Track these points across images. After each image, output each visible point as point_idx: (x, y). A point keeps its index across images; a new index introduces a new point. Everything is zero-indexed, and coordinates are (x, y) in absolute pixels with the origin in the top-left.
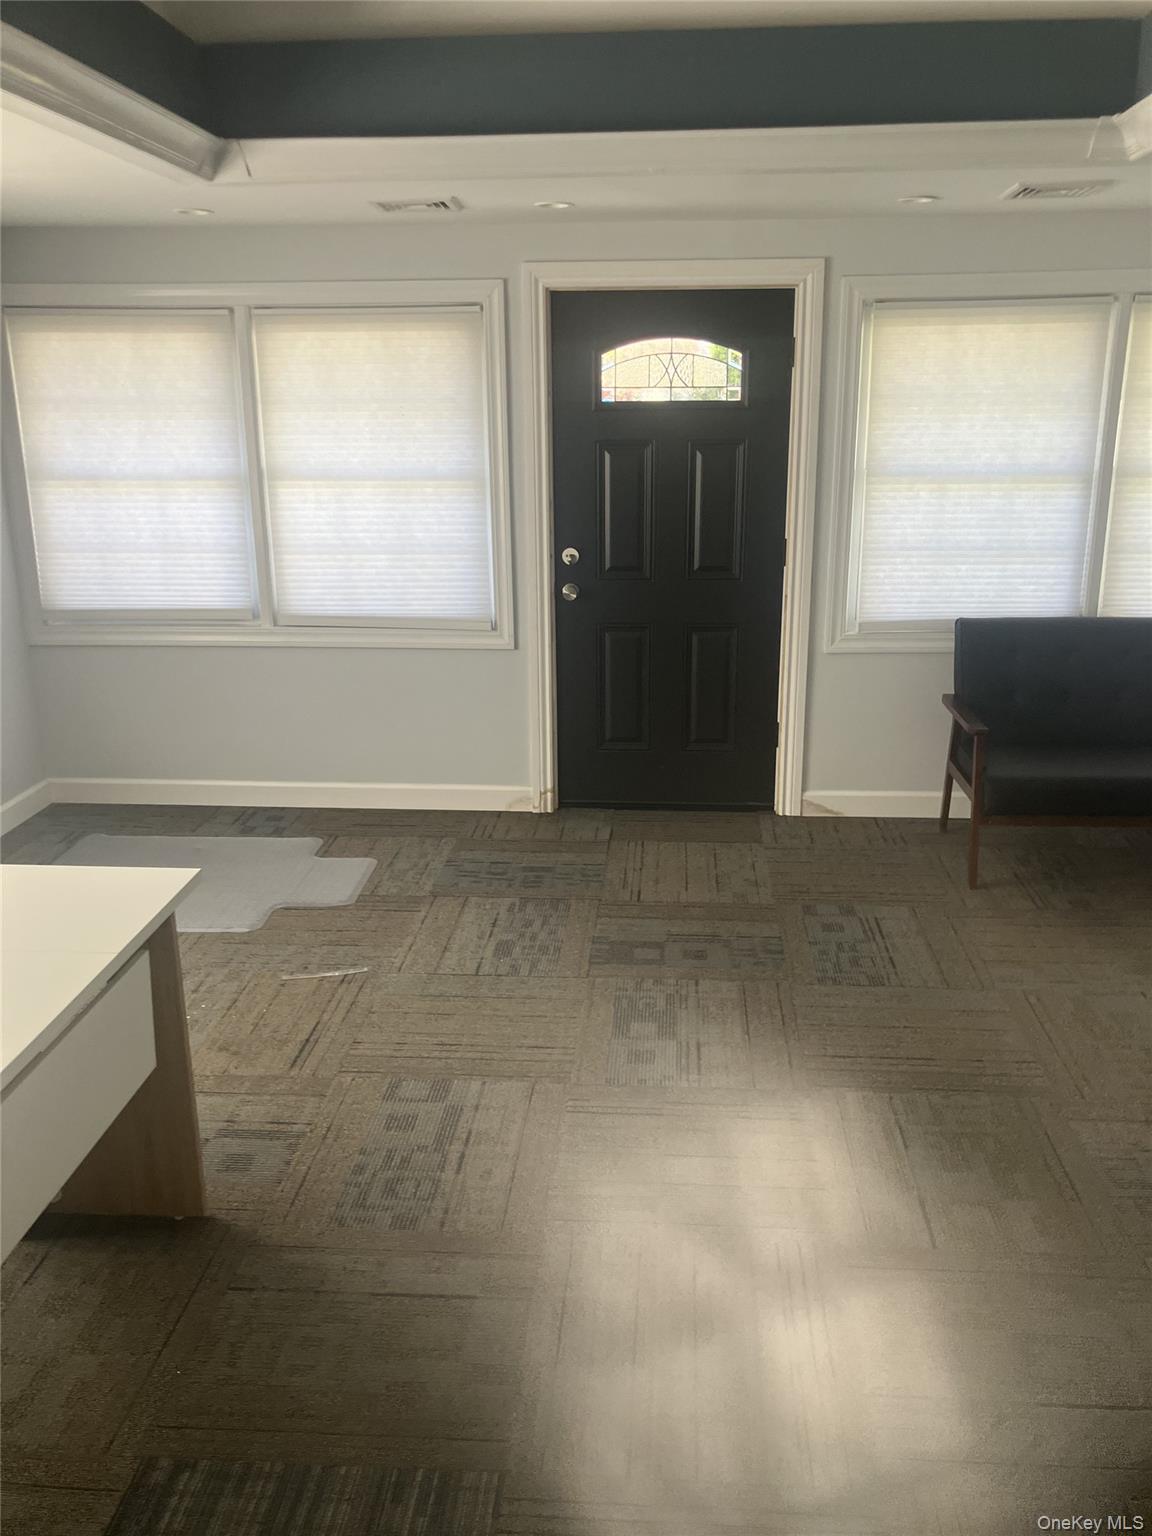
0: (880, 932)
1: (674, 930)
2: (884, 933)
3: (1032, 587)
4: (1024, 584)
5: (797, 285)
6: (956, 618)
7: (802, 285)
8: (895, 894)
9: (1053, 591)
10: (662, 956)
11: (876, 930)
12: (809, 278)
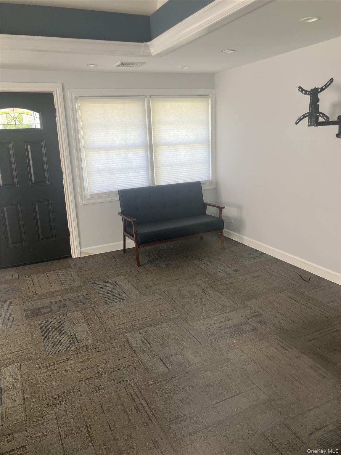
0: (118, 285)
1: (52, 301)
2: (119, 285)
3: (137, 179)
4: (135, 178)
5: (54, 92)
6: (118, 190)
7: (55, 91)
8: (118, 273)
9: (143, 180)
10: (51, 310)
11: (117, 285)
12: (57, 89)
